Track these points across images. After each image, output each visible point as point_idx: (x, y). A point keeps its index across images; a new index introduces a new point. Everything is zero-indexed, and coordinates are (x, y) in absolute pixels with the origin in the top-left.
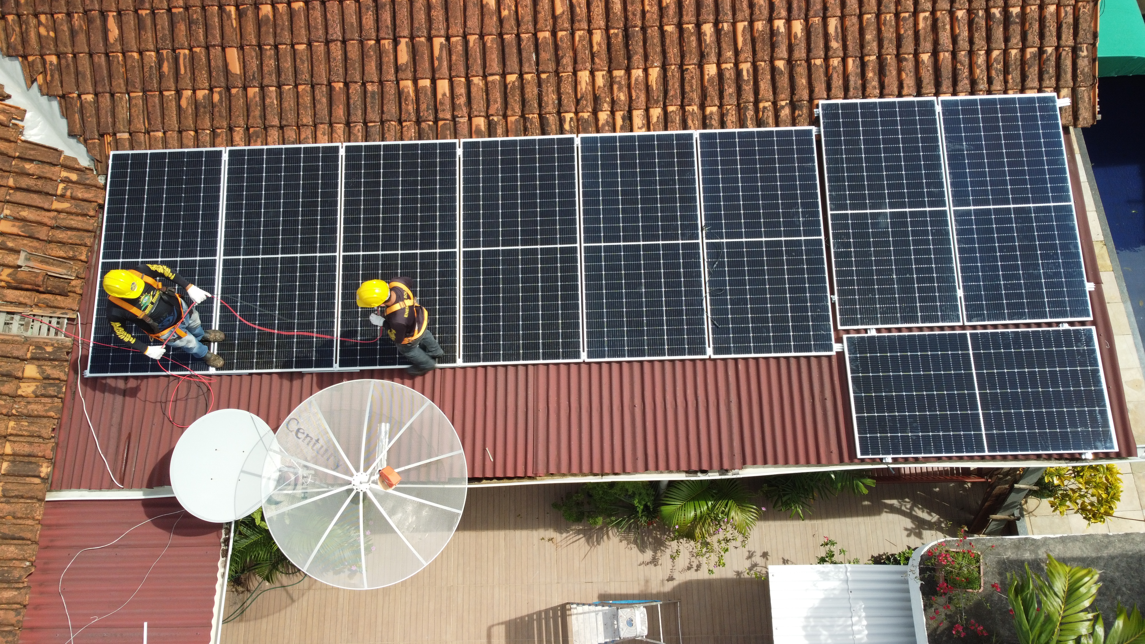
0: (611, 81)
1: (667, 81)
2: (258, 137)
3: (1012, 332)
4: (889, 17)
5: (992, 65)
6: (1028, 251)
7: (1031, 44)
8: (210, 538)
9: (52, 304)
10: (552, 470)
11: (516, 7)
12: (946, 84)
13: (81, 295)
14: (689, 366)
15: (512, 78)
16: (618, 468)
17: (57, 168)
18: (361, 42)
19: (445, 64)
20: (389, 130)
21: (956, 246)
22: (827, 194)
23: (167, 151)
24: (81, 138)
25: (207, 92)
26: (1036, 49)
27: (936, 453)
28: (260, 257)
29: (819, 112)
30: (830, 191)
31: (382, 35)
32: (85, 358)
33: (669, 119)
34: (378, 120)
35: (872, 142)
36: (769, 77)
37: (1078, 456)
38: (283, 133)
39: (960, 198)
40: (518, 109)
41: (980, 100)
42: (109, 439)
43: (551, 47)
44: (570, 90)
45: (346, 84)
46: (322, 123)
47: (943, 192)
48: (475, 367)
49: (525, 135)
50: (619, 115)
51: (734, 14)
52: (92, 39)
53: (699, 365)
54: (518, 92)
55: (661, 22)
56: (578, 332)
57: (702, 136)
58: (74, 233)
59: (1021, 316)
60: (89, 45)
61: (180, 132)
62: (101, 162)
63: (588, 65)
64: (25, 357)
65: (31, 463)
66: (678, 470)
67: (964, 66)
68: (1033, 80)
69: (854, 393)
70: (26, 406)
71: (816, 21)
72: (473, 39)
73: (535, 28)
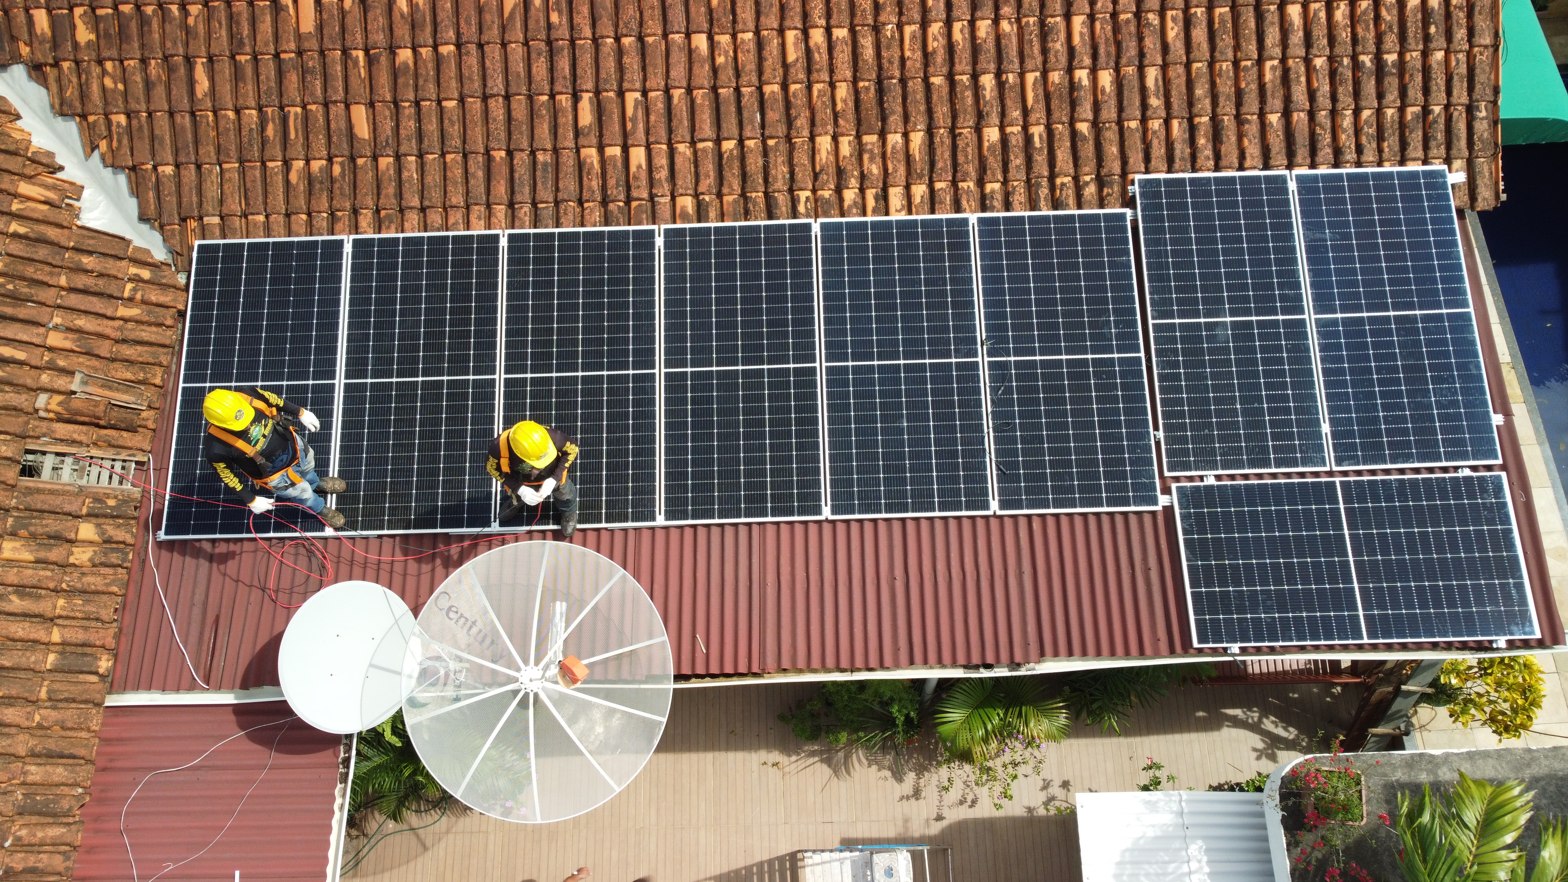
0: (860, 149)
1: (934, 149)
2: (391, 222)
3: (1395, 480)
4: (1226, 66)
5: (1362, 128)
6: (1415, 373)
7: (1413, 101)
8: (324, 756)
9: (116, 443)
10: (786, 664)
11: (735, 52)
12: (1302, 153)
13: (154, 430)
14: (967, 525)
15: (729, 145)
16: (873, 661)
17: (124, 263)
18: (530, 98)
19: (641, 126)
20: (565, 214)
21: (1320, 366)
22: (1148, 297)
23: (271, 240)
24: (156, 224)
25: (324, 162)
26: (1419, 108)
27: (1299, 640)
28: (394, 380)
29: (1136, 189)
30: (1150, 293)
31: (558, 88)
32: (159, 513)
33: (937, 199)
34: (551, 199)
35: (1205, 229)
36: (1068, 144)
37: (1487, 644)
38: (425, 216)
39: (1323, 303)
40: (737, 186)
41: (1347, 174)
42: (189, 624)
43: (781, 104)
44: (805, 160)
45: (510, 153)
46: (476, 204)
47: (1301, 294)
48: (681, 527)
49: (746, 220)
50: (870, 194)
51: (1022, 62)
52: (174, 92)
53: (980, 524)
54: (736, 164)
55: (925, 73)
56: (819, 480)
57: (981, 221)
58: (146, 348)
59: (1407, 458)
60: (169, 101)
61: (288, 215)
62: (181, 255)
63: (830, 128)
64: (79, 513)
65: (85, 655)
66: (954, 664)
67: (1325, 130)
68: (1415, 149)
69: (1188, 560)
70: (80, 579)
71: (1130, 71)
72: (677, 94)
73: (760, 80)
